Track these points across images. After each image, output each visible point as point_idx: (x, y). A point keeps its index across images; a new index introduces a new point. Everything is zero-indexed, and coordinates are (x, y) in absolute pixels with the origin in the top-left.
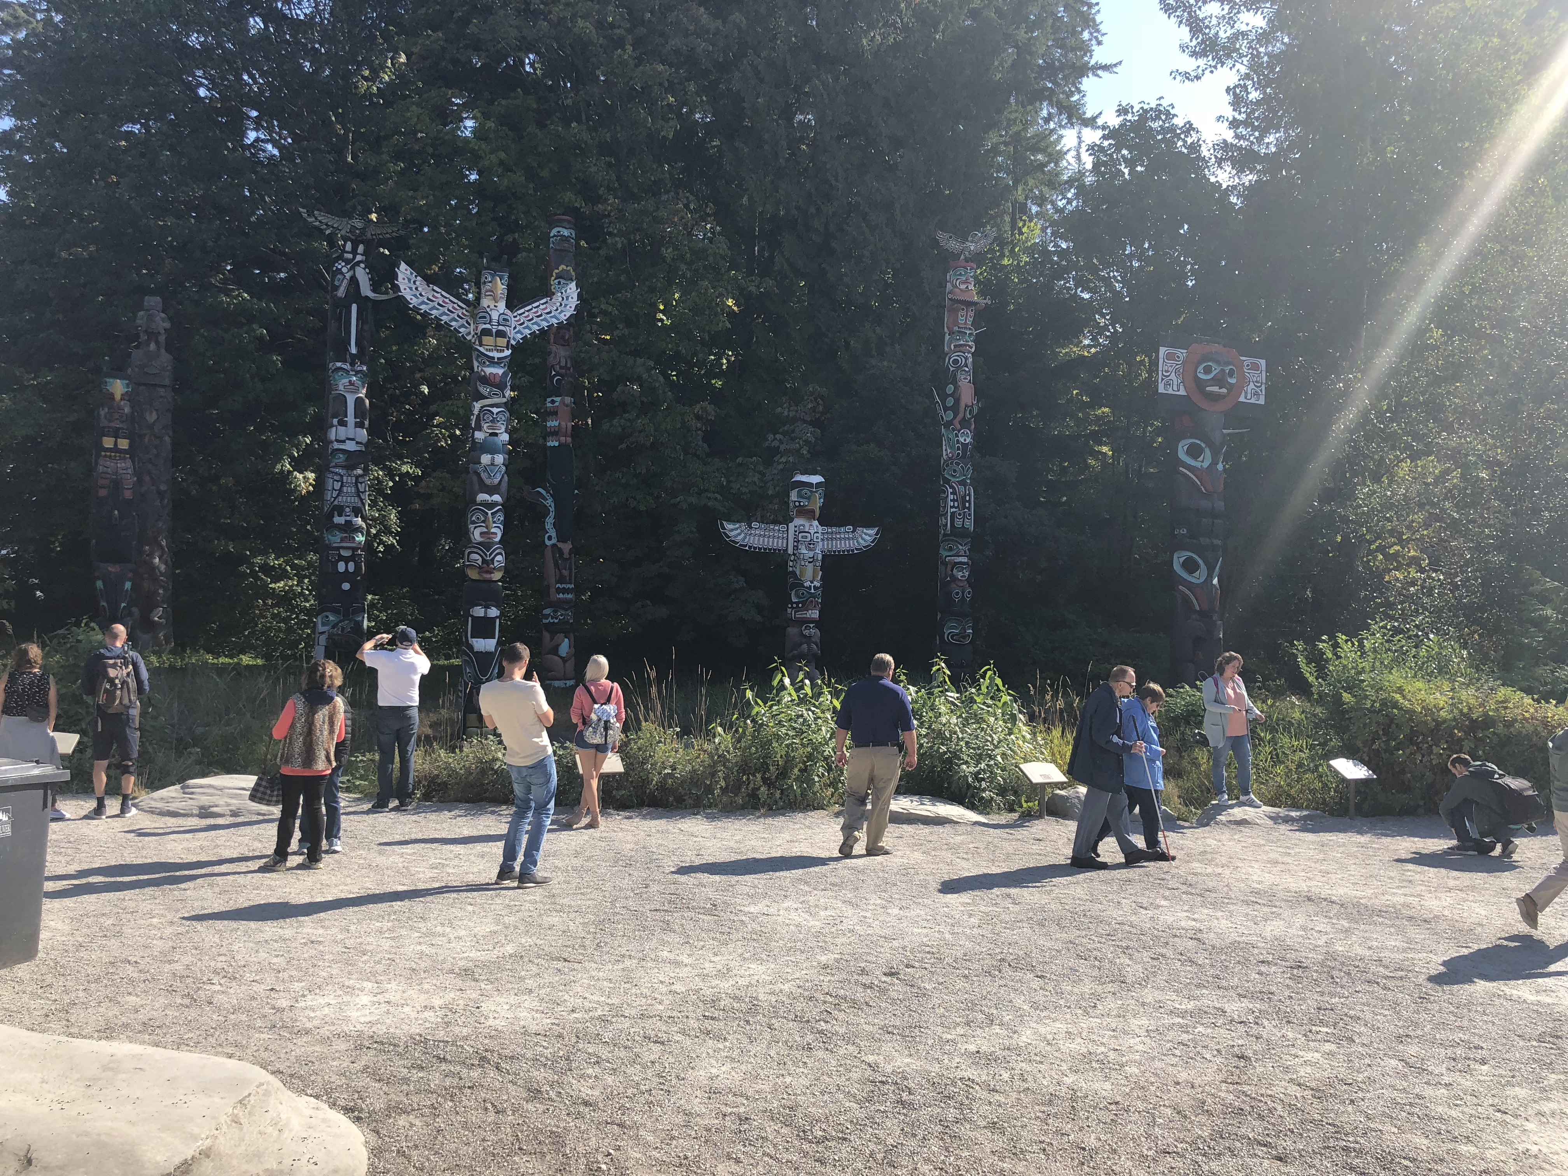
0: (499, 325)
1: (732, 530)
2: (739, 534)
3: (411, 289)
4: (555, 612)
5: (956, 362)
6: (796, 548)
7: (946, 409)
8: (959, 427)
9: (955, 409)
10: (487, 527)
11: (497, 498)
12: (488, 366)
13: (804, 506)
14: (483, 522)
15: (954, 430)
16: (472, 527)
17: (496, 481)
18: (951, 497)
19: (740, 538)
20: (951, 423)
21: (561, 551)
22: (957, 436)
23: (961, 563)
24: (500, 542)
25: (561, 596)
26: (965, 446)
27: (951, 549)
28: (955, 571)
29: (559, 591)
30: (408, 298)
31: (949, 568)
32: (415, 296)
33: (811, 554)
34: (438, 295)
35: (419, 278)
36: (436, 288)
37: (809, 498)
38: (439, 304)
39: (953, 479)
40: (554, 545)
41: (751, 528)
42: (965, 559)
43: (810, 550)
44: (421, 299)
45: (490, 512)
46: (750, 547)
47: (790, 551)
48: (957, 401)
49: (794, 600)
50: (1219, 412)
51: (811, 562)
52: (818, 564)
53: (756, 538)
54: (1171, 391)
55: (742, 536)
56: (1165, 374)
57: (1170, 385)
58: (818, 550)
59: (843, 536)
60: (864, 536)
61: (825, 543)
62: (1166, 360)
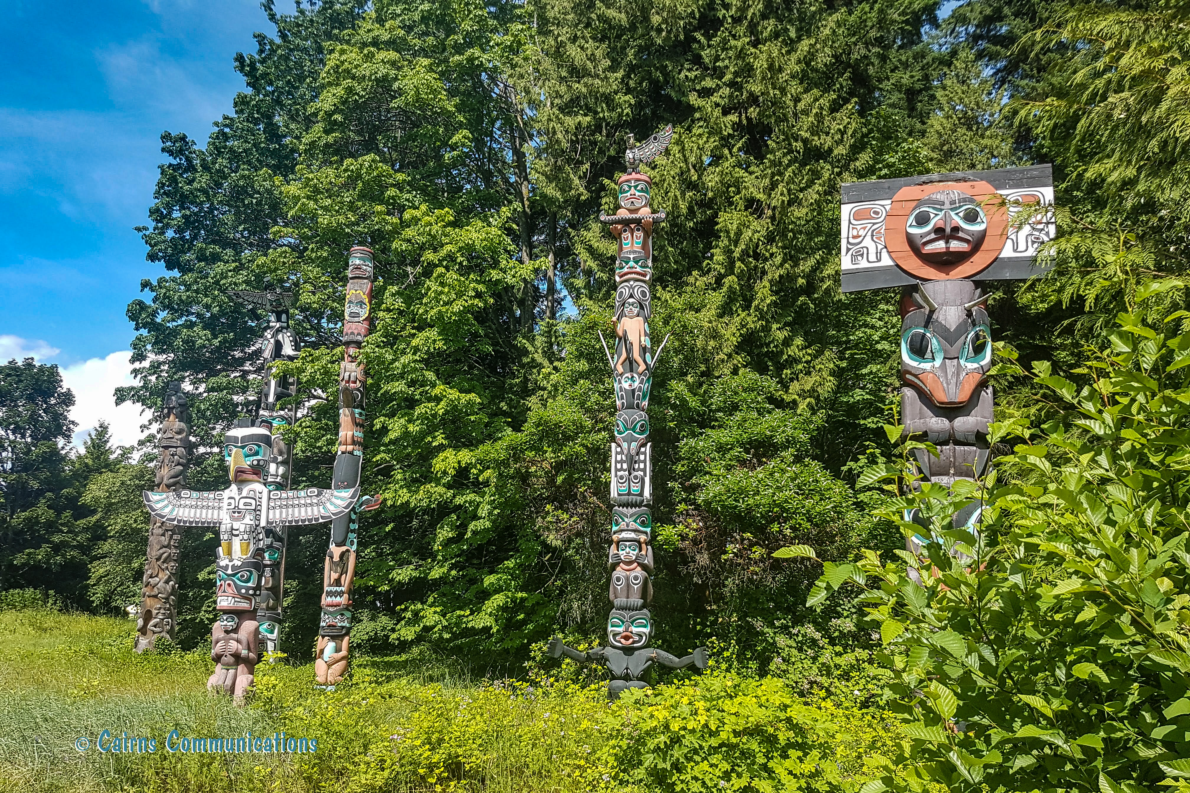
1: (158, 501)
2: (166, 506)
4: (325, 615)
8: (622, 371)
15: (617, 375)
19: (167, 510)
21: (332, 554)
22: (619, 382)
25: (329, 599)
26: (630, 392)
28: (619, 550)
29: (328, 594)
31: (615, 546)
41: (180, 497)
46: (180, 522)
50: (958, 279)
51: (237, 535)
52: (246, 537)
53: (187, 510)
54: (863, 264)
55: (170, 507)
56: (851, 240)
57: (862, 255)
58: (248, 520)
59: (303, 502)
60: (333, 500)
61: (278, 512)
62: (853, 221)
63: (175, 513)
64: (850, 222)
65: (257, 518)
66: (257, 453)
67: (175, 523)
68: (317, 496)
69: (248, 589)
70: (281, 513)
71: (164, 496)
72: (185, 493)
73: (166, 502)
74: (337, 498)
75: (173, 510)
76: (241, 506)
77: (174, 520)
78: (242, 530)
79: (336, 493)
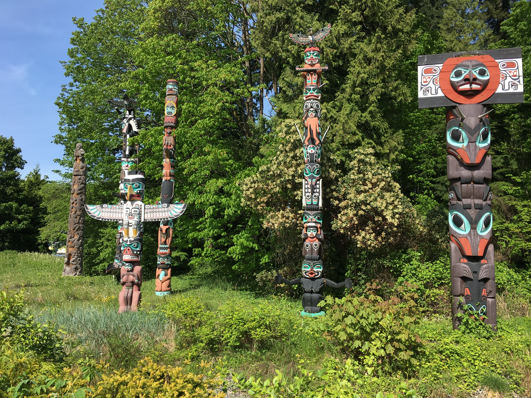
1: (92, 210)
5: (306, 106)
9: (306, 133)
15: (305, 146)
18: (305, 186)
19: (96, 214)
21: (162, 230)
22: (307, 149)
26: (312, 155)
27: (306, 218)
28: (308, 231)
31: (305, 230)
33: (131, 221)
41: (102, 207)
42: (312, 224)
43: (130, 218)
48: (307, 129)
50: (475, 104)
51: (131, 226)
52: (135, 227)
53: (106, 214)
54: (429, 95)
55: (98, 212)
56: (423, 84)
57: (428, 91)
58: (136, 219)
59: (160, 210)
60: (175, 209)
61: (149, 214)
62: (424, 74)
63: (100, 215)
64: (422, 75)
65: (140, 218)
66: (139, 187)
67: (101, 220)
68: (167, 207)
69: (137, 251)
70: (150, 215)
71: (95, 206)
72: (105, 205)
73: (96, 210)
74: (176, 208)
76: (133, 212)
77: (100, 218)
78: (134, 224)
79: (175, 206)
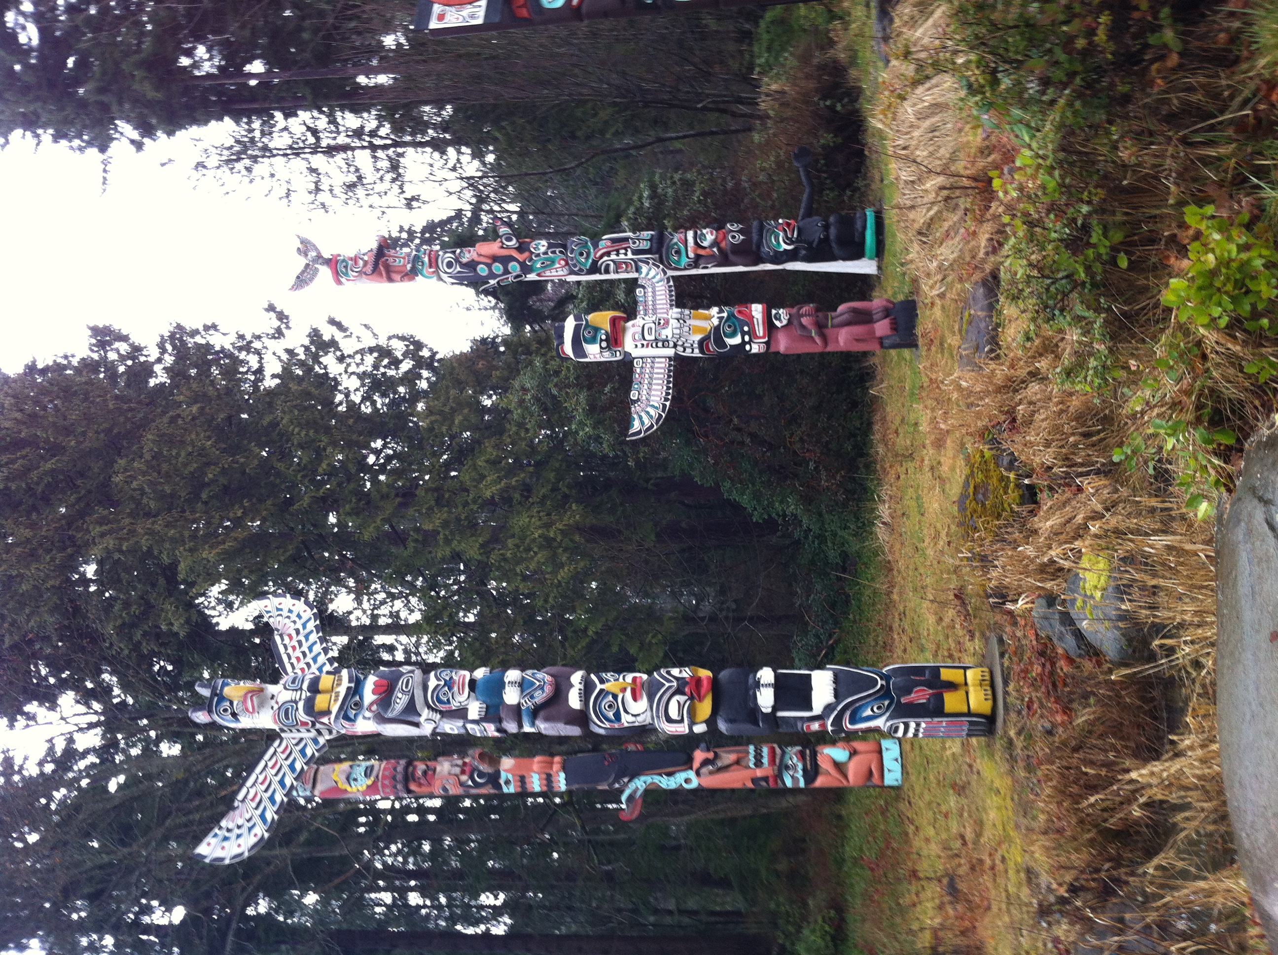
0: (301, 689)
1: (642, 423)
2: (648, 413)
3: (239, 836)
4: (787, 768)
5: (449, 265)
6: (665, 343)
7: (506, 272)
8: (527, 254)
9: (505, 260)
10: (624, 690)
11: (577, 678)
12: (361, 698)
13: (607, 334)
14: (615, 697)
15: (531, 260)
16: (626, 720)
17: (548, 678)
18: (613, 257)
19: (652, 412)
20: (523, 265)
21: (706, 762)
22: (538, 255)
23: (695, 238)
24: (649, 673)
25: (765, 760)
26: (550, 246)
27: (678, 252)
28: (705, 244)
29: (758, 763)
30: (253, 840)
31: (701, 252)
32: (250, 829)
33: (674, 323)
34: (252, 792)
35: (223, 823)
36: (240, 797)
37: (596, 330)
38: (266, 791)
39: (592, 256)
40: (698, 773)
41: (638, 400)
42: (690, 234)
43: (667, 322)
44: (257, 820)
45: (599, 687)
46: (666, 400)
47: (671, 352)
48: (495, 259)
49: (737, 340)
53: (653, 393)
54: (482, 13)
57: (474, 15)
59: (650, 298)
60: (650, 276)
63: (656, 405)
67: (668, 403)
68: (643, 287)
71: (635, 416)
72: (634, 395)
73: (643, 414)
74: (648, 274)
75: (653, 406)
77: (664, 406)
